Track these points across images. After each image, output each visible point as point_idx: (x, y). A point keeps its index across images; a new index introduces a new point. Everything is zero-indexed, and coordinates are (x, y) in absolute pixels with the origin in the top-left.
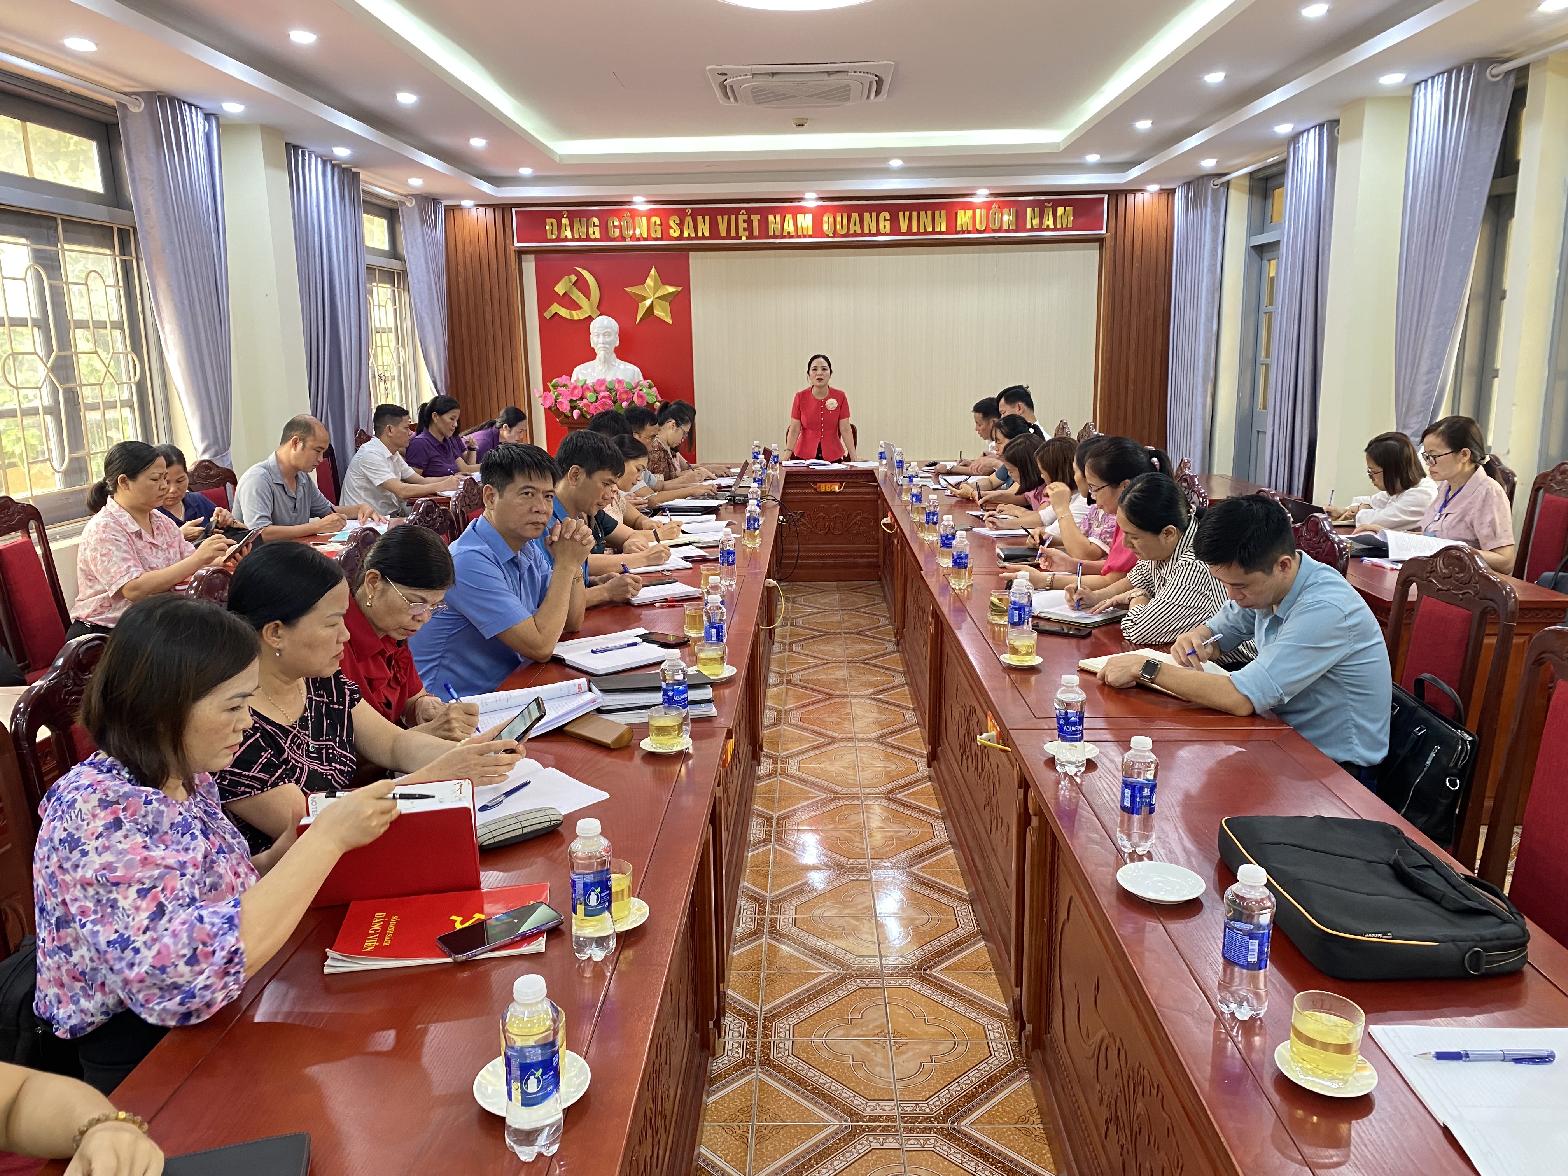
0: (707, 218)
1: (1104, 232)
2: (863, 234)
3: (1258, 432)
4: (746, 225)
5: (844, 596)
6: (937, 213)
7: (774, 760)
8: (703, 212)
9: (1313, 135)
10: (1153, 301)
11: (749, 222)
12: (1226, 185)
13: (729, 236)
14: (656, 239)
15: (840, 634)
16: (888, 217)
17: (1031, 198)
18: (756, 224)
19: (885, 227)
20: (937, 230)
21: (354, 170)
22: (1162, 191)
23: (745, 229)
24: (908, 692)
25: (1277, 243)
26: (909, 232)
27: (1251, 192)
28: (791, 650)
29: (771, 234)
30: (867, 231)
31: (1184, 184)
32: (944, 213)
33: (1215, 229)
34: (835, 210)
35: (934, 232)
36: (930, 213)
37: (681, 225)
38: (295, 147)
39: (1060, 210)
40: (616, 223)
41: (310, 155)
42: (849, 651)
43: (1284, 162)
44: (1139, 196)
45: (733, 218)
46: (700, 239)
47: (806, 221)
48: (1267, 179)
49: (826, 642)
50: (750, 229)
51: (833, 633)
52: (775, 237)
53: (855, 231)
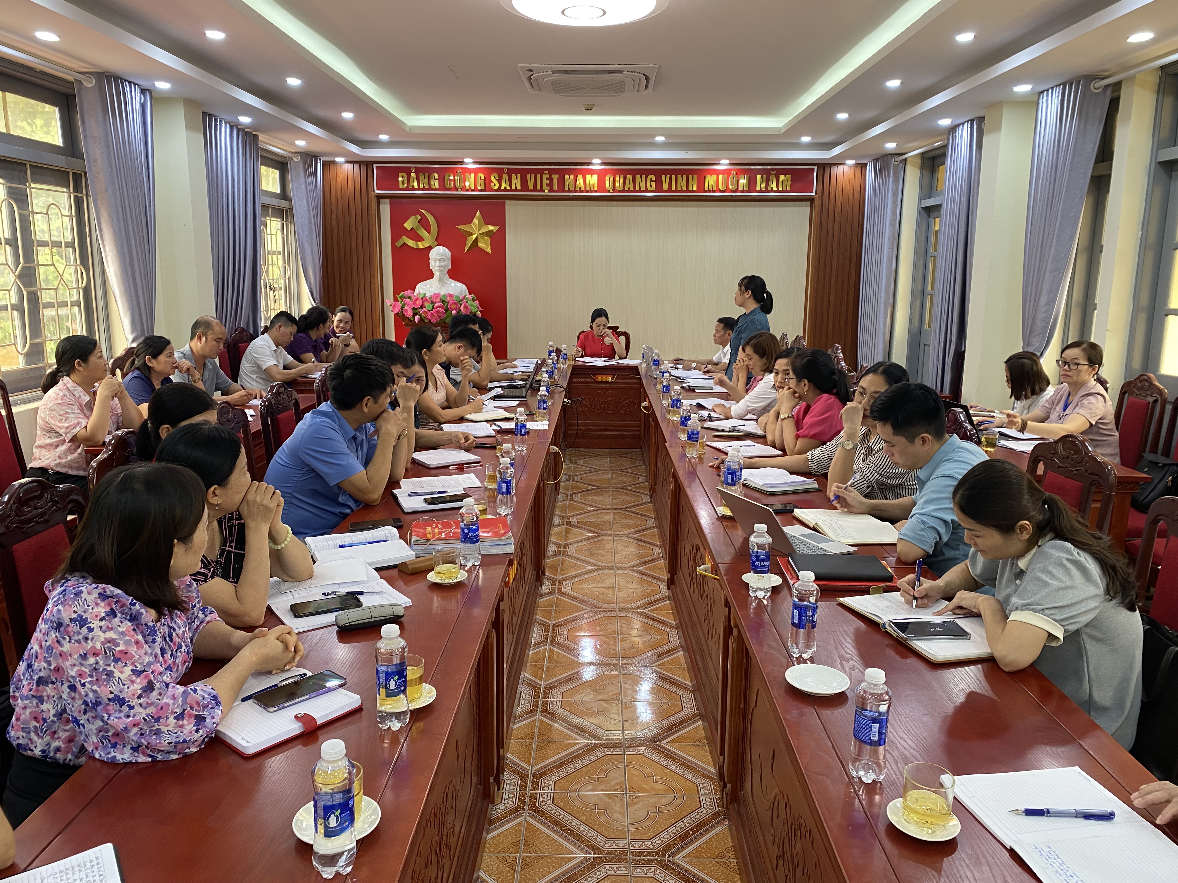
0: (519, 176)
1: (814, 194)
2: (635, 191)
3: (925, 345)
4: (548, 182)
5: (613, 460)
6: (690, 177)
7: (554, 582)
8: (516, 172)
9: (966, 127)
10: (849, 245)
11: (551, 180)
12: (904, 162)
13: (535, 190)
14: (481, 190)
15: (609, 488)
16: (654, 179)
17: (761, 167)
18: (555, 181)
19: (651, 186)
20: (690, 189)
21: (254, 133)
22: (857, 165)
23: (547, 185)
24: (656, 533)
25: (939, 206)
26: (669, 190)
27: (922, 167)
28: (571, 499)
29: (566, 188)
30: (638, 189)
31: (874, 160)
32: (695, 176)
33: (895, 194)
34: (614, 173)
35: (687, 191)
36: (685, 176)
37: (500, 181)
38: (209, 115)
39: (782, 177)
40: (452, 178)
41: (221, 121)
42: (616, 501)
43: (945, 146)
44: (840, 168)
45: (538, 176)
46: (513, 191)
47: (593, 180)
48: (934, 158)
49: (597, 494)
50: (551, 185)
51: (603, 487)
52: (569, 191)
53: (629, 188)
